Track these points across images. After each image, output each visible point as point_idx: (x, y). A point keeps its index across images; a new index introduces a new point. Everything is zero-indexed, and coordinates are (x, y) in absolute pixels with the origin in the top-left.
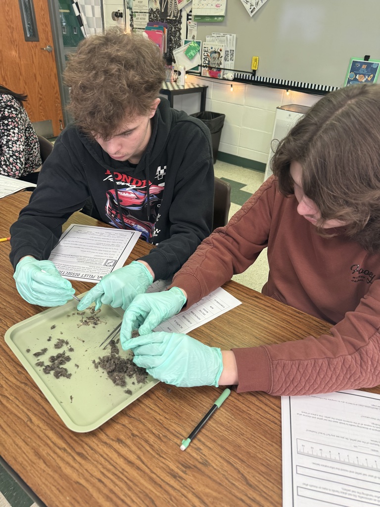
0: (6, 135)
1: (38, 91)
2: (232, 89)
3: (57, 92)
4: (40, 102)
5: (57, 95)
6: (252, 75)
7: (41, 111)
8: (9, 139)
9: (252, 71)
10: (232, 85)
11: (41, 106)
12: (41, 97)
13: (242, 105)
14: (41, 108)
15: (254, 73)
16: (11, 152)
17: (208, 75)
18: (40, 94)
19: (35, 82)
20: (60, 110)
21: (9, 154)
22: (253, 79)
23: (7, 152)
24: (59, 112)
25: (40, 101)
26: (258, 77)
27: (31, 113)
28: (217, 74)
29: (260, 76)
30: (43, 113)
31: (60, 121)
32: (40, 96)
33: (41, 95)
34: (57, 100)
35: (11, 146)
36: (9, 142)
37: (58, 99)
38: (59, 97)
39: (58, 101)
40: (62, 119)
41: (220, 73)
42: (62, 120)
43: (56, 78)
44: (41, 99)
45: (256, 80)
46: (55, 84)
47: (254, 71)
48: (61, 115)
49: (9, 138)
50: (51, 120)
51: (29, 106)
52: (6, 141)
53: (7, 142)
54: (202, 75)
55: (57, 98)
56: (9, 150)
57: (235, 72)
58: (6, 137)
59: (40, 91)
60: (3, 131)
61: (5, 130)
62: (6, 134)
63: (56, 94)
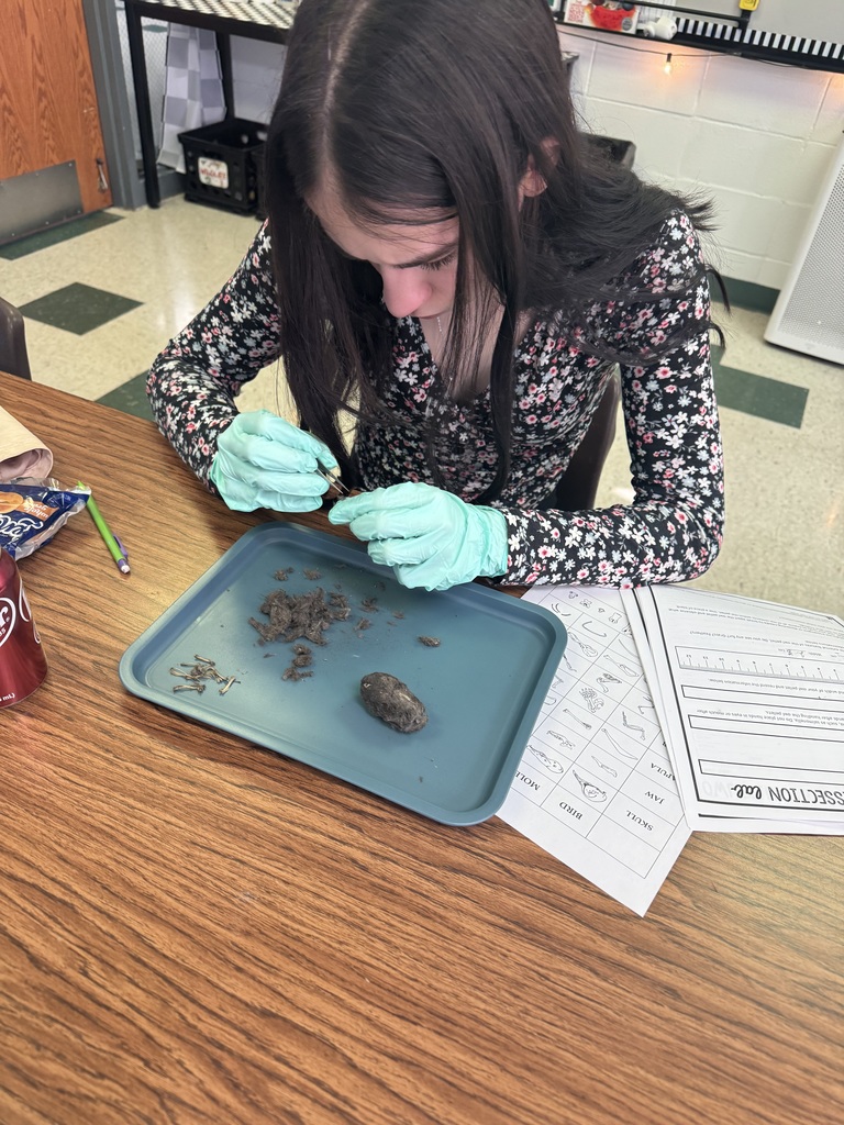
0: (685, 409)
1: (35, 67)
2: (667, 68)
3: (84, 68)
4: (42, 105)
5: (85, 77)
6: (735, 24)
7: (45, 134)
8: (697, 427)
9: (737, 14)
10: (669, 55)
11: (43, 117)
12: (43, 86)
13: (689, 116)
14: (44, 123)
15: (743, 19)
16: (704, 483)
17: (587, 21)
18: (39, 76)
19: (23, 36)
20: (95, 127)
21: (696, 490)
22: (737, 39)
23: (689, 482)
24: (93, 133)
25: (40, 100)
26: (754, 33)
27: (19, 144)
28: (621, 17)
29: (762, 27)
30: (51, 142)
31: (98, 162)
32: (39, 84)
33: (42, 80)
34: (86, 95)
35: (703, 456)
36: (696, 438)
37: (89, 92)
38: (92, 86)
39: (89, 97)
40: (102, 156)
41: (630, 15)
42: (103, 160)
43: (79, 23)
44: (42, 94)
45: (746, 40)
46: (77, 40)
47: (746, 13)
48: (99, 143)
49: (696, 419)
50: (73, 162)
51: (11, 119)
52: (685, 437)
53: (689, 439)
54: (566, 20)
55: (86, 88)
56: (697, 476)
57: (679, 14)
58: (682, 417)
59: (39, 67)
60: (670, 389)
61: (679, 382)
62: (684, 402)
63: (81, 74)
